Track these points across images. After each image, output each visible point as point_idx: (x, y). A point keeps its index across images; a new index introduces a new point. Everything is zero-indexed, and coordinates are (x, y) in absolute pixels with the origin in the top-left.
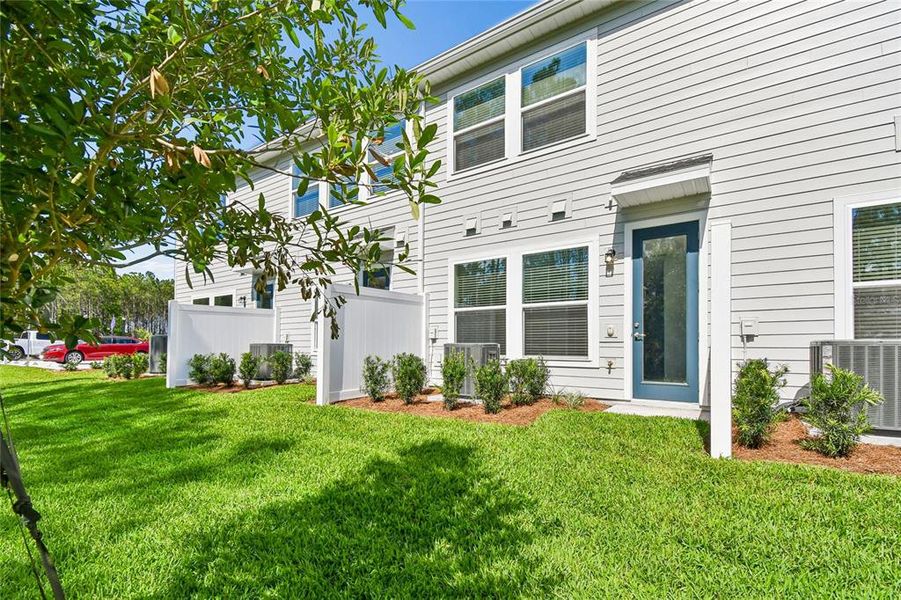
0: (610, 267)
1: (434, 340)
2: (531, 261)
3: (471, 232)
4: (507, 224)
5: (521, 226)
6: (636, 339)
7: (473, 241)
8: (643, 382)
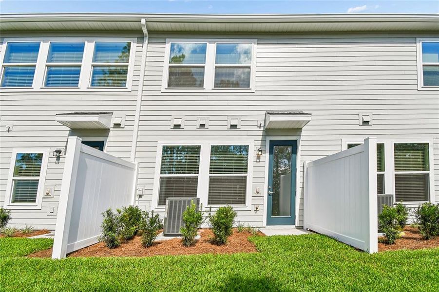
0: (258, 157)
1: (140, 196)
2: (215, 150)
3: (177, 126)
4: (202, 126)
5: (211, 128)
6: (269, 195)
7: (177, 132)
8: (272, 217)
